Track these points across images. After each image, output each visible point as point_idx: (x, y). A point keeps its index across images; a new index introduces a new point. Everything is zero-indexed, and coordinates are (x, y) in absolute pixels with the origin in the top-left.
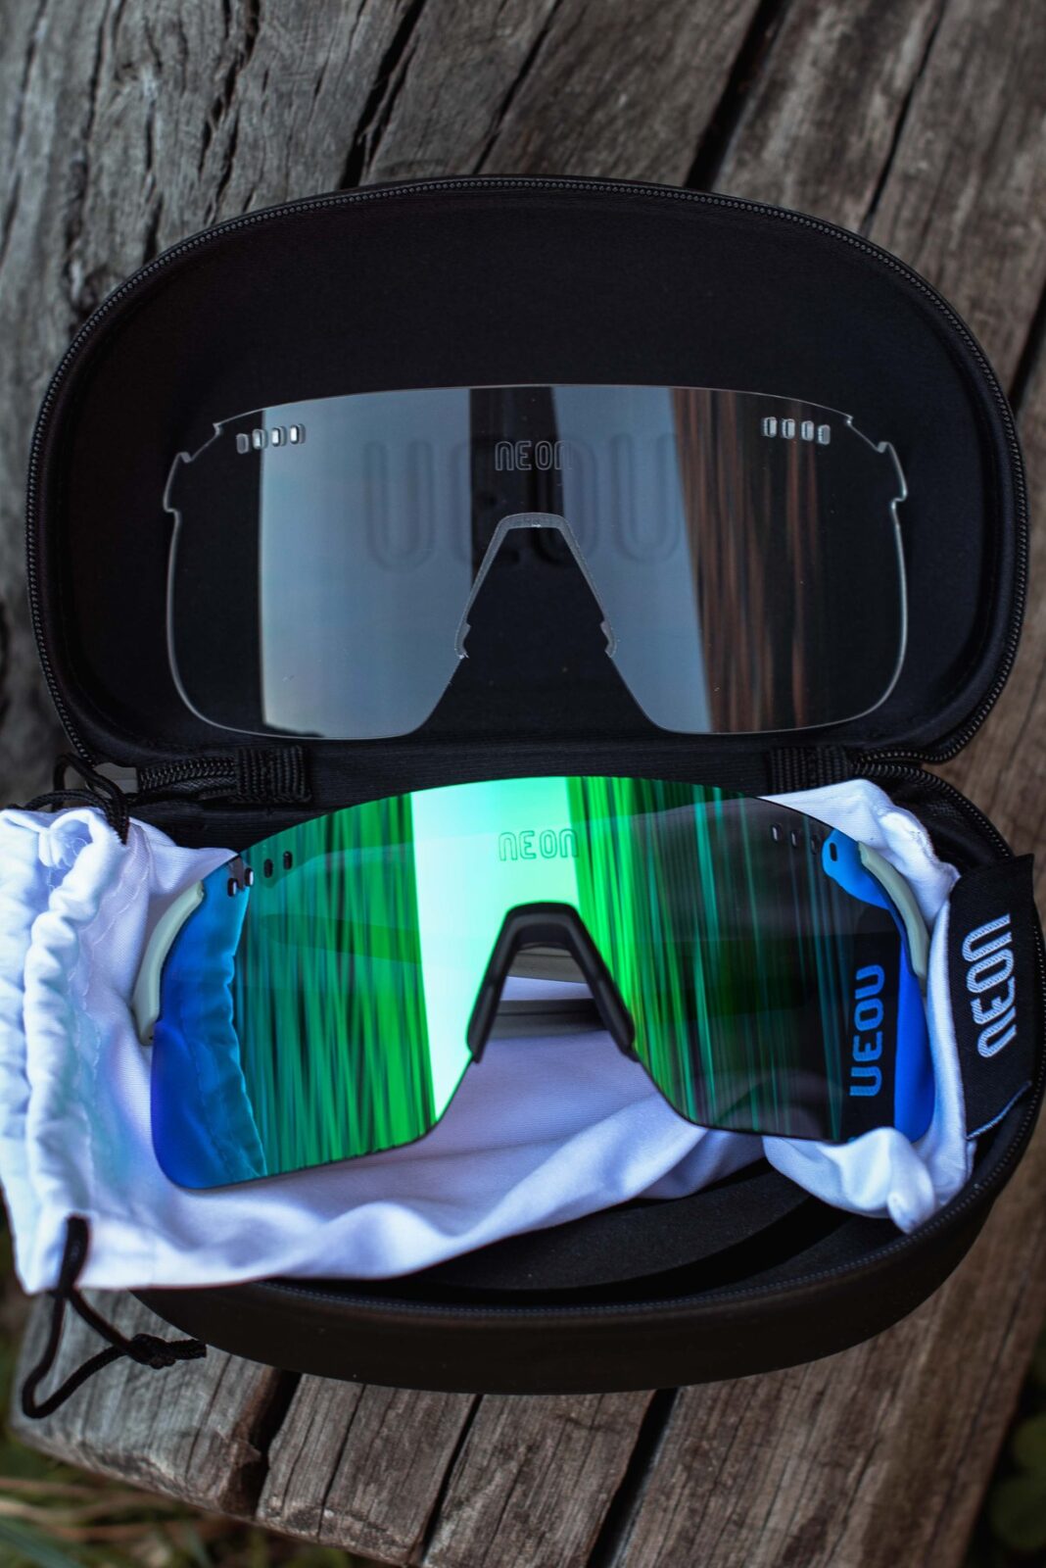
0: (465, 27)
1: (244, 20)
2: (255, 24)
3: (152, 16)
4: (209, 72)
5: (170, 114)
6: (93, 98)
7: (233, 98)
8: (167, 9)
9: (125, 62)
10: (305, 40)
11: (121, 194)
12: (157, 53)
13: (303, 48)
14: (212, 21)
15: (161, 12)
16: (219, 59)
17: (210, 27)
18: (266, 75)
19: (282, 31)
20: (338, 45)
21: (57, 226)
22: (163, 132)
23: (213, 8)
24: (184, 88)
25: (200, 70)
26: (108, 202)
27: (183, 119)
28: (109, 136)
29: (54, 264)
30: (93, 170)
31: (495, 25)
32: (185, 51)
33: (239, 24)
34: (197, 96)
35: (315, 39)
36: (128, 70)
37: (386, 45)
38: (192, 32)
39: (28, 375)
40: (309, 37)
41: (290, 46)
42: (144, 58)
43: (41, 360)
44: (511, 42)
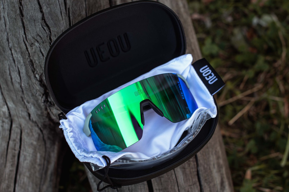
0: (77, 15)
1: (48, 29)
2: (49, 29)
3: (33, 35)
4: (47, 39)
5: (44, 47)
6: (28, 51)
7: (52, 41)
8: (35, 33)
9: (31, 43)
10: (58, 28)
11: (40, 62)
12: (37, 40)
13: (58, 29)
14: (43, 32)
15: (34, 34)
16: (47, 36)
17: (43, 33)
18: (55, 35)
19: (54, 28)
20: (63, 26)
21: (30, 71)
22: (43, 50)
23: (42, 30)
24: (44, 43)
25: (45, 39)
26: (39, 64)
27: (46, 47)
28: (34, 55)
29: (32, 77)
30: (34, 61)
31: (80, 13)
32: (41, 38)
33: (47, 30)
34: (46, 43)
35: (59, 27)
36: (33, 44)
37: (69, 23)
38: (41, 34)
39: (34, 94)
40: (58, 27)
41: (56, 30)
42: (34, 42)
43: (36, 91)
44: (83, 14)
